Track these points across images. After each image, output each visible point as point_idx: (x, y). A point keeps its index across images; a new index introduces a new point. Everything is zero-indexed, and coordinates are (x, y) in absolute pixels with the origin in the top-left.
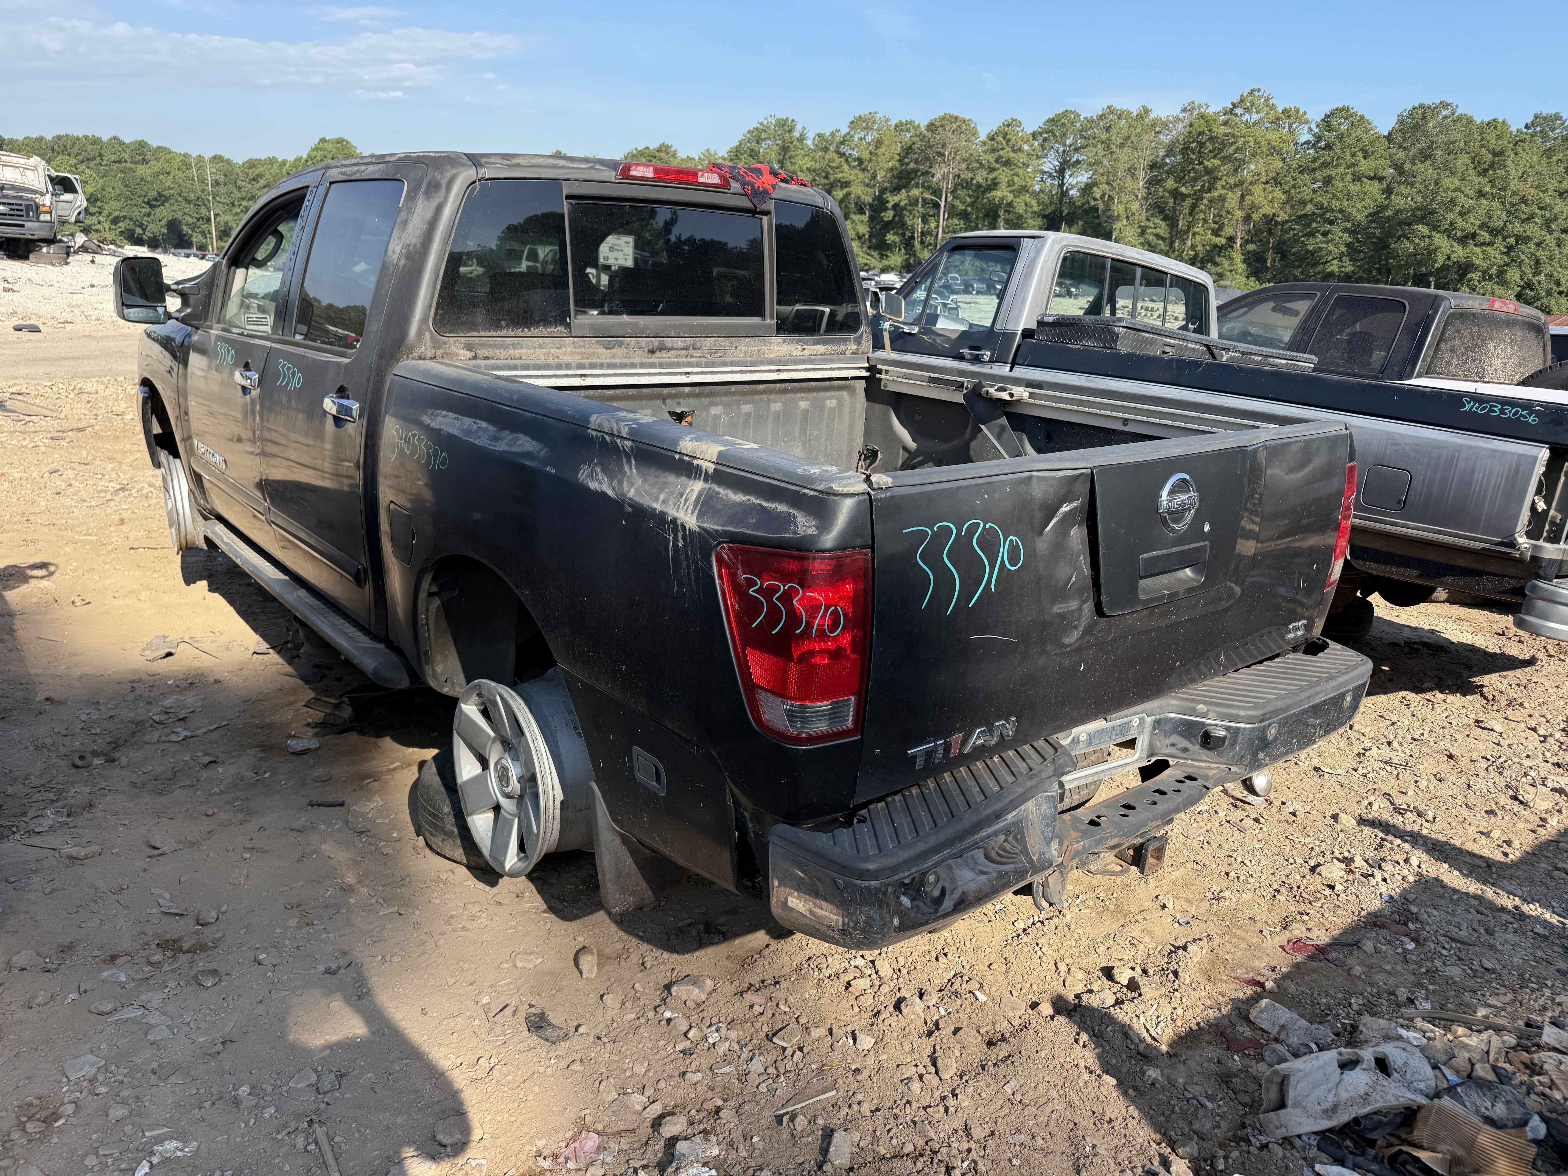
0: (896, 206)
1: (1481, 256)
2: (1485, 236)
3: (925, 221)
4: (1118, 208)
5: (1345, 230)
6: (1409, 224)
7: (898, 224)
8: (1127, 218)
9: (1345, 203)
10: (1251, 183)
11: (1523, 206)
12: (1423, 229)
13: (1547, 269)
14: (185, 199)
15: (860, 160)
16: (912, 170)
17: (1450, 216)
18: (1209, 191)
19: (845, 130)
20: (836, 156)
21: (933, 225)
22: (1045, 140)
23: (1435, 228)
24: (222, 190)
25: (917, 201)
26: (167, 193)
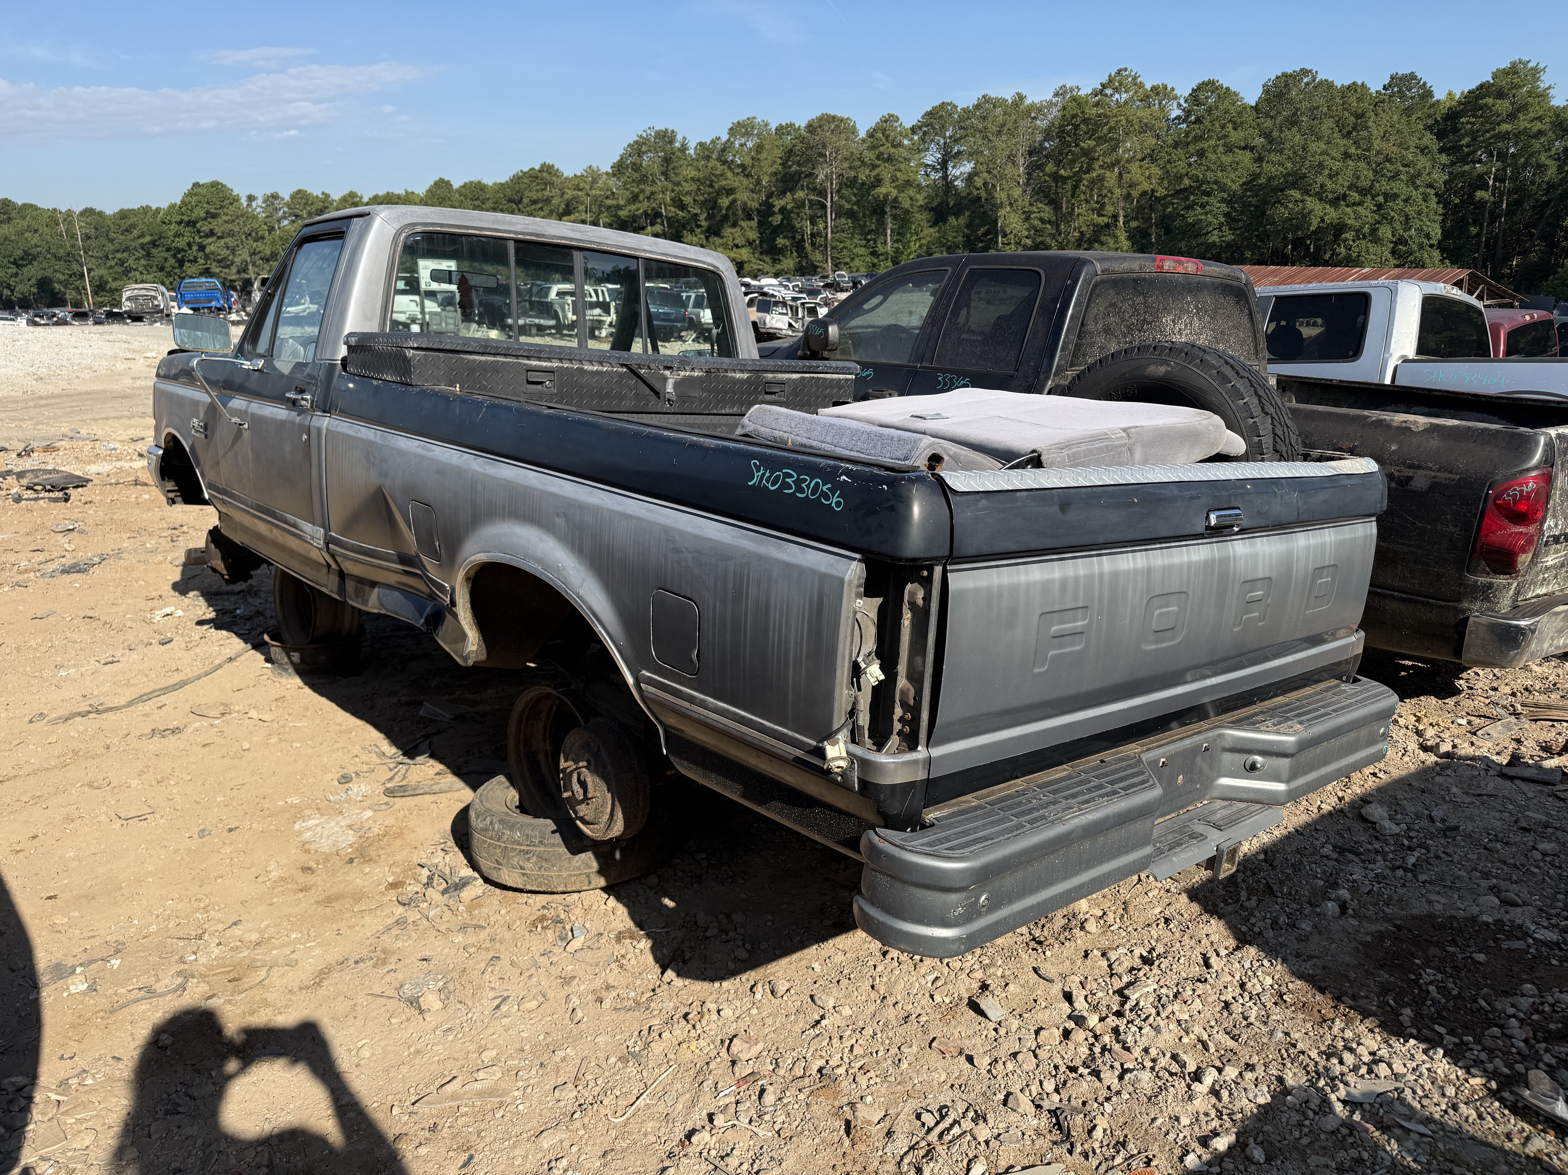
0: (783, 210)
1: (1352, 216)
2: (1355, 196)
3: (813, 223)
4: (1000, 196)
5: (1223, 201)
6: (1282, 190)
7: (786, 227)
8: (1011, 204)
9: (1220, 174)
10: (1128, 161)
11: (1388, 164)
12: (1296, 194)
13: (1417, 223)
14: (54, 255)
15: (743, 166)
16: (796, 172)
17: (1320, 179)
18: (1088, 172)
19: (725, 137)
20: (718, 164)
21: (821, 226)
22: (925, 133)
23: (1307, 192)
24: (94, 243)
25: (803, 203)
26: (34, 251)
